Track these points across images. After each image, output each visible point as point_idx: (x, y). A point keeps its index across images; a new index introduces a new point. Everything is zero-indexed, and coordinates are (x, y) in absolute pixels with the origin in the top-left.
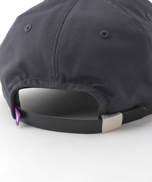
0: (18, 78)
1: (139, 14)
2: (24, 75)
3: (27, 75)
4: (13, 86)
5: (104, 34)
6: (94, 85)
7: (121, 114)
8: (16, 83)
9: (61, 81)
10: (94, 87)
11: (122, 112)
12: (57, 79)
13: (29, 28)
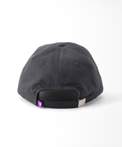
0: (39, 86)
1: (86, 55)
2: (42, 85)
3: (44, 85)
4: (37, 90)
5: (77, 65)
6: (75, 86)
7: (85, 99)
8: (38, 88)
9: (61, 86)
10: (76, 87)
11: (85, 98)
12: (59, 85)
13: (42, 64)
